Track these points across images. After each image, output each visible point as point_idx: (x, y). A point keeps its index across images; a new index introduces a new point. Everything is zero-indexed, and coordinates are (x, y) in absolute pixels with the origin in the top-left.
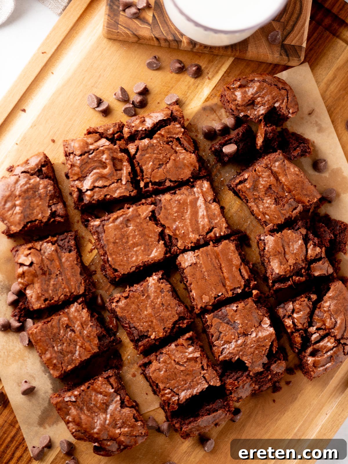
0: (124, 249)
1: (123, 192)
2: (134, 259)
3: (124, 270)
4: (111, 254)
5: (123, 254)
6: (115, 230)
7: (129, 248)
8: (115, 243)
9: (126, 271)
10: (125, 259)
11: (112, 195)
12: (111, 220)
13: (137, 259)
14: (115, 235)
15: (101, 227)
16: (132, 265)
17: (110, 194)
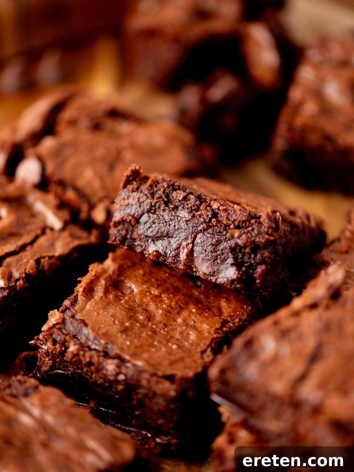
0: (154, 332)
1: (68, 244)
2: (193, 336)
3: (190, 368)
4: (134, 355)
5: (160, 342)
6: (104, 308)
7: (166, 326)
8: (125, 331)
9: (197, 367)
10: (174, 347)
11: (51, 254)
12: (81, 298)
13: (200, 333)
14: (113, 316)
15: (69, 321)
16: (199, 350)
17: (44, 255)
